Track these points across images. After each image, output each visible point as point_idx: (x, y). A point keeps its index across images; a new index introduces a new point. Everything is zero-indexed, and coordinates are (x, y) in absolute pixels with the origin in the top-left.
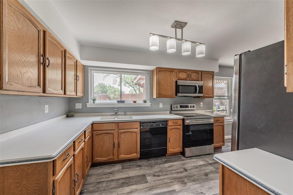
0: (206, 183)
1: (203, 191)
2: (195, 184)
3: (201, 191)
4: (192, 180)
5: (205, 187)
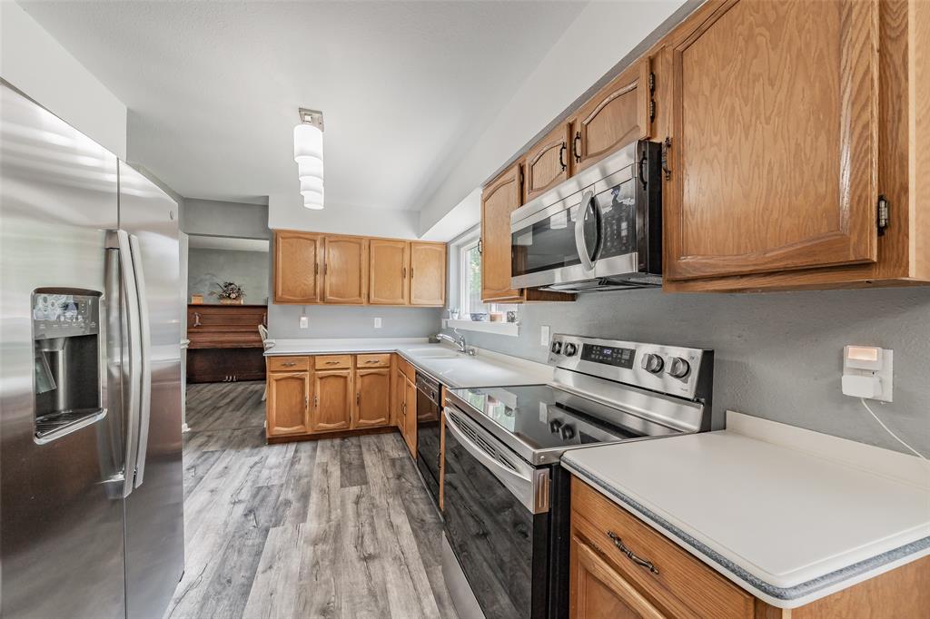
0: (294, 592)
1: (273, 571)
2: (303, 563)
3: (275, 568)
4: (321, 563)
5: (283, 582)
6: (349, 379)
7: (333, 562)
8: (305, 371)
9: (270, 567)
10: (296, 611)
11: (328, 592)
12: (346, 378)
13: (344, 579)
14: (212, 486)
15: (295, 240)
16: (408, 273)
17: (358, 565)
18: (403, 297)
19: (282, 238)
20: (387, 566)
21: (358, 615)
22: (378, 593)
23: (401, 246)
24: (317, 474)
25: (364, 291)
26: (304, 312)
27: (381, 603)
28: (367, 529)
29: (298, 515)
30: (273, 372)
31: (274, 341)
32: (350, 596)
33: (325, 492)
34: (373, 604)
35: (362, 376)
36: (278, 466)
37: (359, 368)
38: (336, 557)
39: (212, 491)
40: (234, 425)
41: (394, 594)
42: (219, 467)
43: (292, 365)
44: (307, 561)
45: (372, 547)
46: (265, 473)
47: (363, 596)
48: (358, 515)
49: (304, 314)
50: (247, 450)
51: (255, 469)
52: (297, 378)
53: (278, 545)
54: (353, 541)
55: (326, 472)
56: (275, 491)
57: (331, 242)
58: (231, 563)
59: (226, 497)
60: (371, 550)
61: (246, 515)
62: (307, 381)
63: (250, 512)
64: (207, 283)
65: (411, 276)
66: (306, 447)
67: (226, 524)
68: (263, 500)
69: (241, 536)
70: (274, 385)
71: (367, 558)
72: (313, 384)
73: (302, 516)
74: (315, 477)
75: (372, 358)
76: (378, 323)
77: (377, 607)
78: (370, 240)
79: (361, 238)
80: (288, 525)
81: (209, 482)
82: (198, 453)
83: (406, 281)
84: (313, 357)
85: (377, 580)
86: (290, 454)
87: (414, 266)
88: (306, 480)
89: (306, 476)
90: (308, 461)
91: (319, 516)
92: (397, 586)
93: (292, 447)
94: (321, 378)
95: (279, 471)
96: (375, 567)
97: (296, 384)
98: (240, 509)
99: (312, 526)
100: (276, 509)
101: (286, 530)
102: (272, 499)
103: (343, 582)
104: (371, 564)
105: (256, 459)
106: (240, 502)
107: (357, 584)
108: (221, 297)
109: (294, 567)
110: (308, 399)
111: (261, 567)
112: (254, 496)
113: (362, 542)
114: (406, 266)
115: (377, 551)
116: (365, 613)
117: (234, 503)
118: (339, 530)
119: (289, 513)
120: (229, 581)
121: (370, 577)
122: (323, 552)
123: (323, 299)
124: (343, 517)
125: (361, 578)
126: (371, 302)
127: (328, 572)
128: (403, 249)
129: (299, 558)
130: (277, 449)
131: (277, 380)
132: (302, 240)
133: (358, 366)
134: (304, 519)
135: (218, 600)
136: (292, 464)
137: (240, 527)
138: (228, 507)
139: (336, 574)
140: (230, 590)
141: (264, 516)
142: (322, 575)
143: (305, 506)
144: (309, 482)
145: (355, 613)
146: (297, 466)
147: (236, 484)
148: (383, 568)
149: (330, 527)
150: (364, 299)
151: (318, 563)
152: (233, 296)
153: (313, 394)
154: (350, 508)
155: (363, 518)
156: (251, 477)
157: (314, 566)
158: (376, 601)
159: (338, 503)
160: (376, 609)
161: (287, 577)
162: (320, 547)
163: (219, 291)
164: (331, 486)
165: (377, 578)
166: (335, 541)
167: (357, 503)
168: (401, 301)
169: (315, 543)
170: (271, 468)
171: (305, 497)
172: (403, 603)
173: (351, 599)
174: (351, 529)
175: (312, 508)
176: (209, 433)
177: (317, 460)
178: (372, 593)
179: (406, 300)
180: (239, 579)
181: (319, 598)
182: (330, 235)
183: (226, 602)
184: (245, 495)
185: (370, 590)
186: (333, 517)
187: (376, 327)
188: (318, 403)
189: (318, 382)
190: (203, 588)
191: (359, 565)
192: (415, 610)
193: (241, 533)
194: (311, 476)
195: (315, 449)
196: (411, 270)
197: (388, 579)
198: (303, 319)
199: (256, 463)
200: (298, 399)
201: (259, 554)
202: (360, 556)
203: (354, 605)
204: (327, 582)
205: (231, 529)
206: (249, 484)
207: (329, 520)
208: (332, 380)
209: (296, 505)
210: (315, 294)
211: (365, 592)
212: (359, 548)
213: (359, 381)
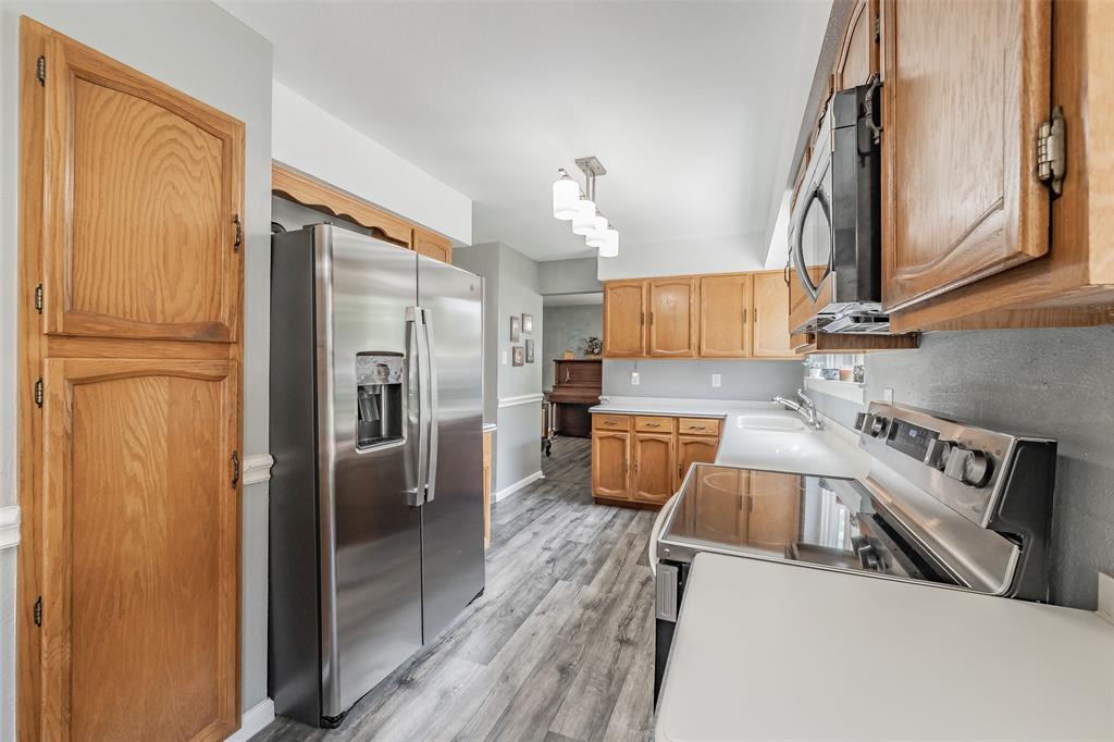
0: (549, 641)
2: (569, 620)
4: (582, 627)
6: (671, 445)
7: (593, 631)
8: (626, 431)
9: (543, 613)
10: (544, 658)
11: (574, 655)
12: (667, 444)
13: (593, 651)
14: (537, 529)
15: (622, 289)
16: (749, 316)
17: (612, 644)
18: (742, 348)
19: (611, 289)
20: (638, 657)
21: (588, 687)
22: (616, 679)
23: (739, 280)
24: (623, 542)
25: (694, 340)
26: (636, 367)
27: (613, 689)
28: (640, 613)
29: (586, 576)
30: (597, 429)
31: (607, 397)
32: (590, 668)
33: (620, 563)
34: (605, 685)
35: (686, 444)
36: (592, 527)
37: (681, 434)
38: (598, 628)
39: (535, 534)
40: (578, 479)
41: (629, 687)
42: (548, 515)
43: (613, 424)
44: (573, 620)
45: (634, 634)
46: (580, 529)
47: (601, 674)
48: (638, 596)
49: (635, 369)
50: (576, 505)
51: (574, 524)
52: (619, 439)
53: (558, 597)
54: (619, 620)
55: (630, 544)
56: (579, 548)
57: (657, 286)
58: (519, 598)
59: (542, 542)
60: (631, 635)
61: (548, 562)
62: (628, 442)
63: (552, 560)
64: (577, 338)
65: (754, 319)
66: (626, 514)
67: (531, 565)
68: (565, 554)
69: (536, 579)
70: (598, 441)
71: (624, 641)
72: (633, 447)
73: (588, 580)
74: (618, 546)
75: (697, 423)
76: (717, 380)
77: (608, 689)
78: (702, 278)
79: (691, 278)
80: (574, 582)
81: (536, 527)
82: (539, 500)
83: (747, 326)
84: (633, 416)
85: (621, 666)
86: (609, 517)
87: (758, 306)
88: (609, 546)
89: (611, 543)
90: (620, 528)
91: (603, 585)
92: (637, 682)
93: (614, 511)
94: (641, 441)
95: (591, 531)
96: (627, 652)
97: (617, 444)
98: (546, 555)
99: (592, 591)
100: (572, 564)
101: (570, 585)
102: (572, 555)
103: (591, 652)
104: (624, 648)
105: (579, 515)
106: (549, 549)
107: (602, 660)
108: (587, 353)
109: (560, 620)
110: (628, 462)
111: (536, 611)
112: (562, 548)
113: (627, 625)
114: (747, 306)
115: (637, 639)
116: (595, 689)
117: (545, 549)
118: (614, 603)
119: (581, 572)
120: (512, 611)
121: (616, 660)
122: (589, 618)
123: (649, 352)
124: (623, 593)
125: (609, 657)
126: (702, 354)
127: (584, 638)
128: (743, 285)
129: (568, 614)
130: (600, 510)
131: (601, 438)
132: (630, 289)
133: (681, 431)
134: (588, 583)
135: (499, 622)
136: (605, 528)
137: (540, 570)
138: (539, 550)
139: (590, 642)
140: (509, 618)
141: (561, 566)
142: (577, 638)
143: (596, 571)
144: (611, 549)
145: (586, 685)
146: (608, 531)
147: (554, 533)
148: (633, 658)
149: (607, 598)
150: (694, 352)
151: (580, 626)
152: (596, 351)
153: (633, 457)
154: (635, 586)
155: (642, 601)
156: (567, 531)
157: (575, 627)
158: (610, 685)
159: (627, 577)
160: (605, 692)
161: (551, 626)
162: (590, 613)
163: (585, 346)
164: (629, 559)
165: (622, 665)
166: (604, 613)
167: (643, 584)
168: (740, 352)
169: (587, 607)
170: (586, 527)
171: (600, 562)
172: (634, 699)
173: (590, 670)
174: (624, 607)
175: (601, 574)
176: (555, 483)
177: (629, 530)
178: (610, 676)
179: (747, 352)
180: (519, 612)
181: (565, 656)
182: (656, 279)
183: (502, 625)
184: (555, 545)
185: (610, 672)
186: (614, 590)
187: (714, 385)
188: (639, 470)
189: (639, 445)
190: (494, 608)
191: (614, 645)
192: (641, 714)
193: (537, 576)
194: (615, 544)
195: (632, 519)
196: (754, 311)
197: (632, 670)
198: (635, 374)
199: (577, 519)
200: (620, 462)
201: (541, 598)
202: (618, 636)
203: (589, 677)
204: (578, 646)
205: (532, 570)
206: (564, 535)
207: (609, 591)
208: (652, 444)
209: (589, 566)
210: (641, 348)
211: (605, 671)
212: (622, 628)
213: (682, 449)
